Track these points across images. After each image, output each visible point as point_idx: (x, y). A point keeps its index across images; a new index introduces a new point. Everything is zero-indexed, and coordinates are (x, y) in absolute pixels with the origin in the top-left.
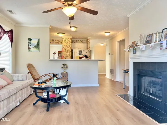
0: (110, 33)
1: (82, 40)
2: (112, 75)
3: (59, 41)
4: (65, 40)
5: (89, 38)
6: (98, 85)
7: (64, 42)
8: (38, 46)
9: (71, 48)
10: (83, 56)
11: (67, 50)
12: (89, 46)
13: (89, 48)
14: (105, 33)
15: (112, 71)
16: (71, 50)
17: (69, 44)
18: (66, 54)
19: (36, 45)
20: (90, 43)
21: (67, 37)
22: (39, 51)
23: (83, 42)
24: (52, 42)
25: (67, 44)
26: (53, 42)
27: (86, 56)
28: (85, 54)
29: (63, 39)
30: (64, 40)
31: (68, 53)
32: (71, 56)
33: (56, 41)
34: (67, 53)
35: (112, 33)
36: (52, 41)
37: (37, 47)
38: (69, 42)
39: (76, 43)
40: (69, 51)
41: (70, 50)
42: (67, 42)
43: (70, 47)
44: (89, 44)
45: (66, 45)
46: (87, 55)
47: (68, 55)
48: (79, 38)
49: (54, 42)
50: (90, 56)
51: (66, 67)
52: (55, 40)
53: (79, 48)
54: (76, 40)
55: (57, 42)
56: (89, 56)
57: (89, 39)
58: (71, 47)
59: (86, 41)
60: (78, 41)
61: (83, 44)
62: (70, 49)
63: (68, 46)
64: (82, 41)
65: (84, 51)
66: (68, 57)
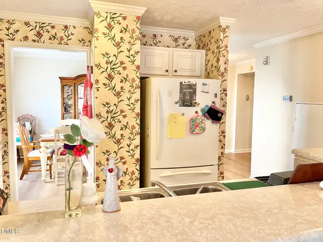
3: (71, 30)
4: (105, 24)
7: (99, 34)
9: (138, 67)
10: (200, 113)
11: (117, 79)
12: (222, 60)
13: (222, 69)
16: (138, 81)
17: (128, 46)
18: (115, 100)
20: (226, 47)
21: (118, 9)
23: (181, 41)
24: (32, 35)
25: (118, 45)
26: (39, 35)
28: (210, 104)
30: (100, 25)
31: (125, 95)
32: (138, 110)
33: (53, 32)
34: (118, 94)
36: (34, 32)
38: (126, 36)
40: (127, 85)
41: (133, 80)
42: (118, 39)
43: (133, 62)
44: (225, 52)
45: (114, 50)
46: (218, 106)
47: (123, 106)
49: (46, 36)
52: (49, 28)
53: (172, 71)
55: (59, 35)
57: (224, 30)
58: (137, 63)
59: (192, 42)
60: (159, 39)
62: (134, 76)
63: (122, 57)
64: (176, 40)
65: (206, 88)
66: (125, 116)
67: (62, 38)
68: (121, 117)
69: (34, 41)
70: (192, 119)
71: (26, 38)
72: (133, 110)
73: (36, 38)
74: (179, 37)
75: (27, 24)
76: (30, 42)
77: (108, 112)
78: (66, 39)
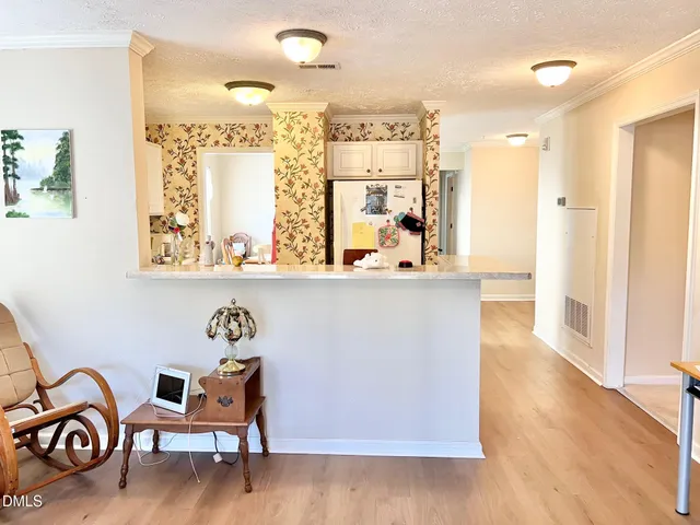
0: (572, 64)
1: (391, 119)
2: (574, 337)
3: (263, 129)
4: (284, 125)
5: (430, 106)
6: (475, 451)
7: (279, 137)
8: (62, 178)
9: (322, 170)
10: (393, 223)
11: (298, 185)
12: (430, 155)
13: (431, 167)
14: (535, 68)
15: (577, 315)
16: (321, 187)
18: (296, 208)
19: (50, 172)
20: (436, 137)
21: (297, 107)
22: (75, 216)
24: (222, 139)
25: (298, 147)
26: (230, 138)
27: (410, 223)
28: (406, 211)
29: (275, 122)
30: (278, 127)
31: (307, 203)
32: (322, 219)
33: (243, 133)
35: (587, 64)
36: (225, 135)
37: (56, 185)
38: (308, 136)
39: (358, 140)
40: (308, 192)
41: (317, 185)
42: (298, 140)
43: (315, 165)
44: (434, 144)
45: (294, 153)
46: (418, 213)
47: (305, 215)
48: (370, 111)
49: (236, 138)
50: (437, 218)
51: (236, 333)
52: (240, 129)
53: (375, 170)
54: (355, 121)
55: (250, 137)
56: (429, 221)
57: (432, 116)
58: (321, 165)
59: (414, 128)
60: (367, 128)
61: (397, 145)
64: (392, 128)
65: (400, 192)
66: (307, 227)
67: (253, 140)
68: (303, 228)
69: (225, 145)
70: (380, 230)
71: (217, 143)
72: (316, 219)
73: (227, 142)
74: (396, 124)
75: (218, 127)
76: (221, 147)
77: (288, 222)
78: (257, 139)
